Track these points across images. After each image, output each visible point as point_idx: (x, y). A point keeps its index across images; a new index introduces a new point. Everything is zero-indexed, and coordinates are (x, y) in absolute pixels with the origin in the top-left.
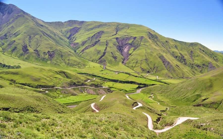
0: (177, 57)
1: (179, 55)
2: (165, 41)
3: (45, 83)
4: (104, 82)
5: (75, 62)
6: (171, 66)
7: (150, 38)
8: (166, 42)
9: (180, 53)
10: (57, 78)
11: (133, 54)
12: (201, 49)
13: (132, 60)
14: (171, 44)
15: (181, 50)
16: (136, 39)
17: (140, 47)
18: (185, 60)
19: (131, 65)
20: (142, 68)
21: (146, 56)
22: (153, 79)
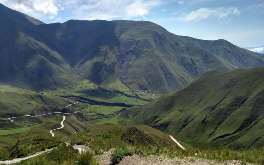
0: (186, 65)
1: (190, 61)
2: (174, 42)
3: (14, 110)
4: (88, 106)
5: (66, 81)
6: (174, 78)
7: (155, 41)
8: (176, 43)
9: (191, 59)
10: (30, 104)
11: (133, 66)
12: (226, 50)
13: (130, 75)
14: (181, 47)
15: (193, 55)
16: (139, 44)
17: (142, 55)
18: (196, 68)
19: (128, 81)
20: (140, 84)
21: (145, 67)
22: (147, 99)
